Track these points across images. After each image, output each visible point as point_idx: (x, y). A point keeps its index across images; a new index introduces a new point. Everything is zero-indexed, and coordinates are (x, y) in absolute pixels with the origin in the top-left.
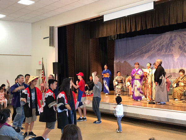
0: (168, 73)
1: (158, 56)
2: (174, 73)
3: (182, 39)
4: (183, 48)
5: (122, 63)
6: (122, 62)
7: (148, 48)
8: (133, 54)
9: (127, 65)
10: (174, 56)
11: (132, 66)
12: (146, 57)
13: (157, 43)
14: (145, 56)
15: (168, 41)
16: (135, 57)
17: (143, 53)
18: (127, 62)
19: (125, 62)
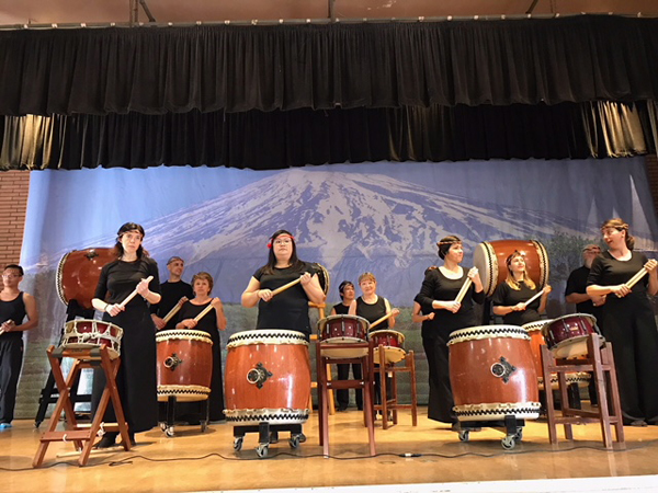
3: (348, 199)
4: (357, 231)
10: (321, 257)
13: (252, 203)
14: (198, 250)
15: (298, 201)
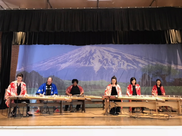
3: (101, 54)
4: (103, 62)
5: (29, 72)
7: (65, 59)
10: (94, 69)
11: (43, 77)
13: (76, 54)
15: (88, 54)
17: (59, 63)
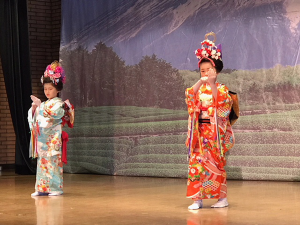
0: (263, 85)
1: (224, 16)
2: (284, 86)
5: (90, 51)
6: (91, 48)
8: (130, 10)
9: (108, 59)
10: (285, 12)
11: (126, 64)
12: (180, 23)
14: (176, 17)
16: (136, 24)
17: (167, 6)
18: (107, 46)
19: (101, 47)
